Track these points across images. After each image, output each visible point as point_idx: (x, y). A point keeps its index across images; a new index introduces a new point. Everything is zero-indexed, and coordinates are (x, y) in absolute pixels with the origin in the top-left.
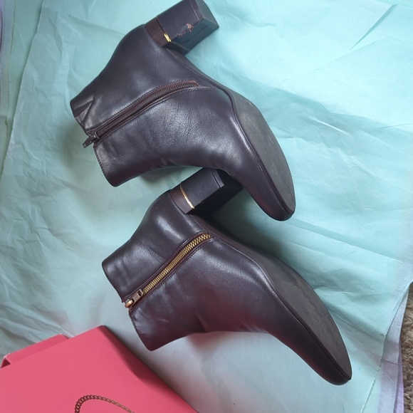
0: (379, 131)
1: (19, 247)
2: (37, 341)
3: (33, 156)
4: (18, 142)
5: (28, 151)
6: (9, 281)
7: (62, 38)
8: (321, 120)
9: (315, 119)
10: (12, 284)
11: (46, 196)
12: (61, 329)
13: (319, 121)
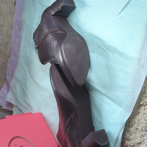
0: (121, 54)
1: (22, 80)
2: (24, 113)
3: (27, 50)
4: (24, 45)
5: (27, 48)
6: (19, 91)
7: (36, 9)
8: (104, 47)
9: (102, 46)
10: (20, 93)
11: (29, 64)
12: (31, 111)
13: (103, 47)
